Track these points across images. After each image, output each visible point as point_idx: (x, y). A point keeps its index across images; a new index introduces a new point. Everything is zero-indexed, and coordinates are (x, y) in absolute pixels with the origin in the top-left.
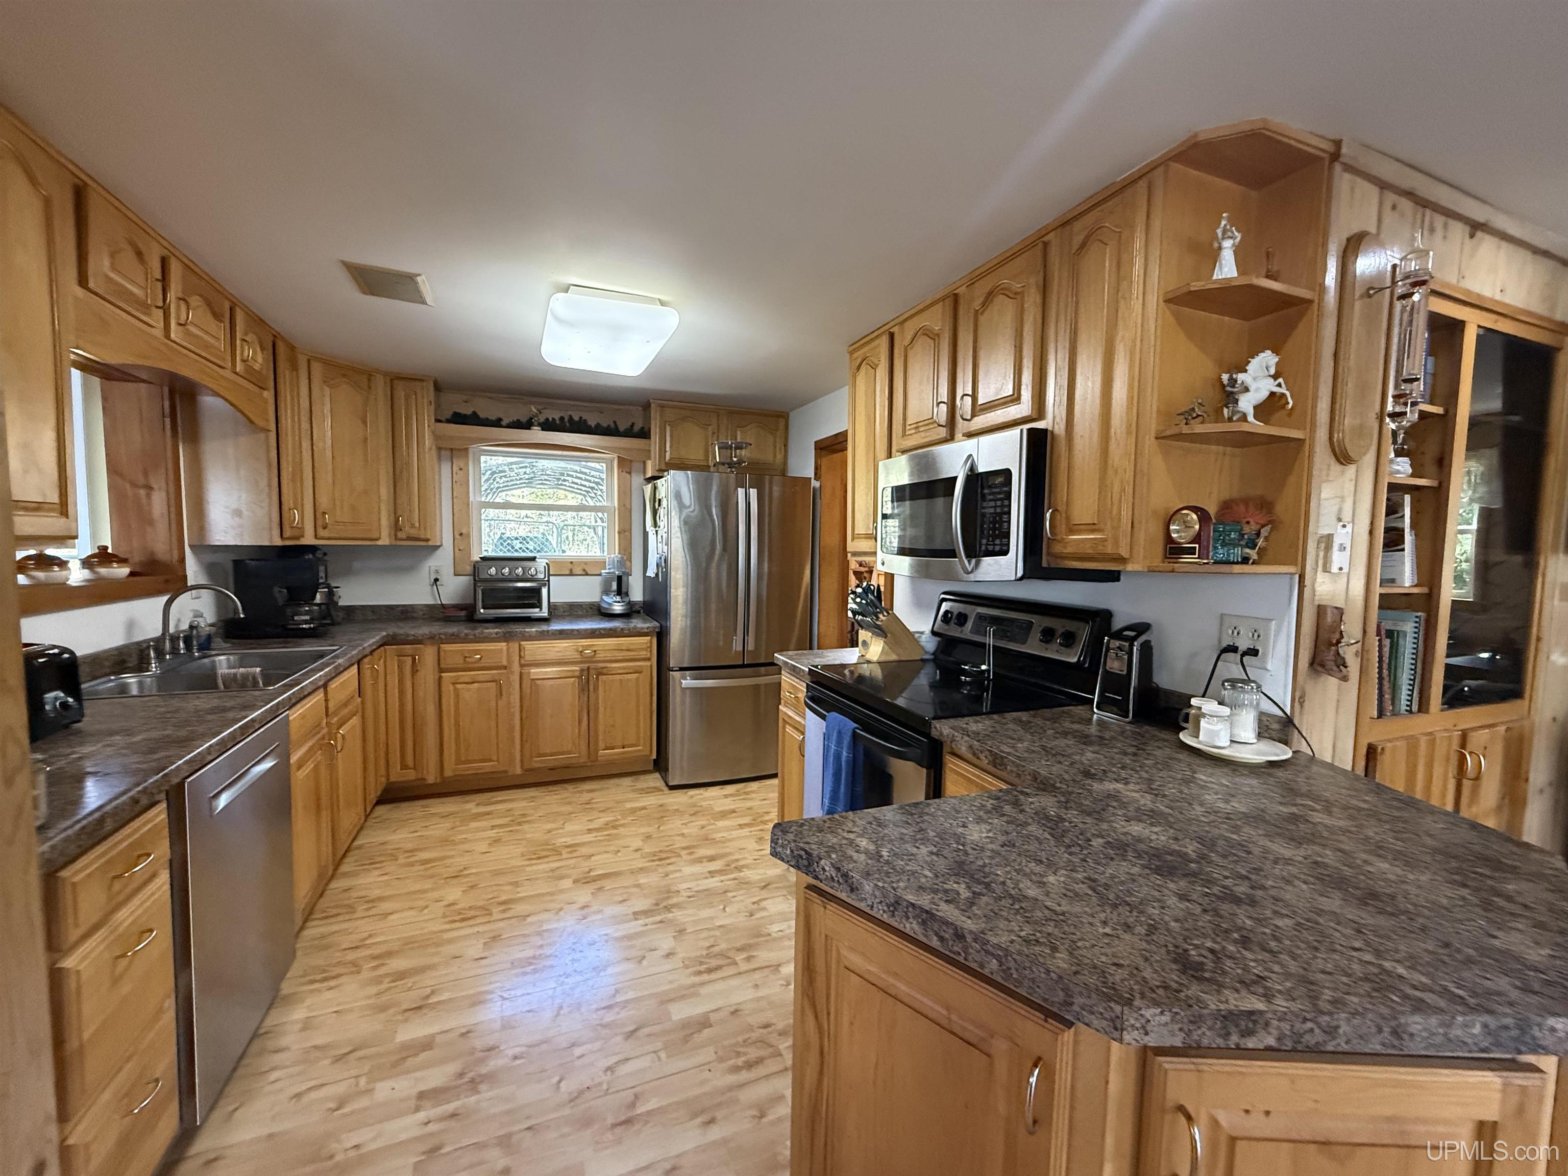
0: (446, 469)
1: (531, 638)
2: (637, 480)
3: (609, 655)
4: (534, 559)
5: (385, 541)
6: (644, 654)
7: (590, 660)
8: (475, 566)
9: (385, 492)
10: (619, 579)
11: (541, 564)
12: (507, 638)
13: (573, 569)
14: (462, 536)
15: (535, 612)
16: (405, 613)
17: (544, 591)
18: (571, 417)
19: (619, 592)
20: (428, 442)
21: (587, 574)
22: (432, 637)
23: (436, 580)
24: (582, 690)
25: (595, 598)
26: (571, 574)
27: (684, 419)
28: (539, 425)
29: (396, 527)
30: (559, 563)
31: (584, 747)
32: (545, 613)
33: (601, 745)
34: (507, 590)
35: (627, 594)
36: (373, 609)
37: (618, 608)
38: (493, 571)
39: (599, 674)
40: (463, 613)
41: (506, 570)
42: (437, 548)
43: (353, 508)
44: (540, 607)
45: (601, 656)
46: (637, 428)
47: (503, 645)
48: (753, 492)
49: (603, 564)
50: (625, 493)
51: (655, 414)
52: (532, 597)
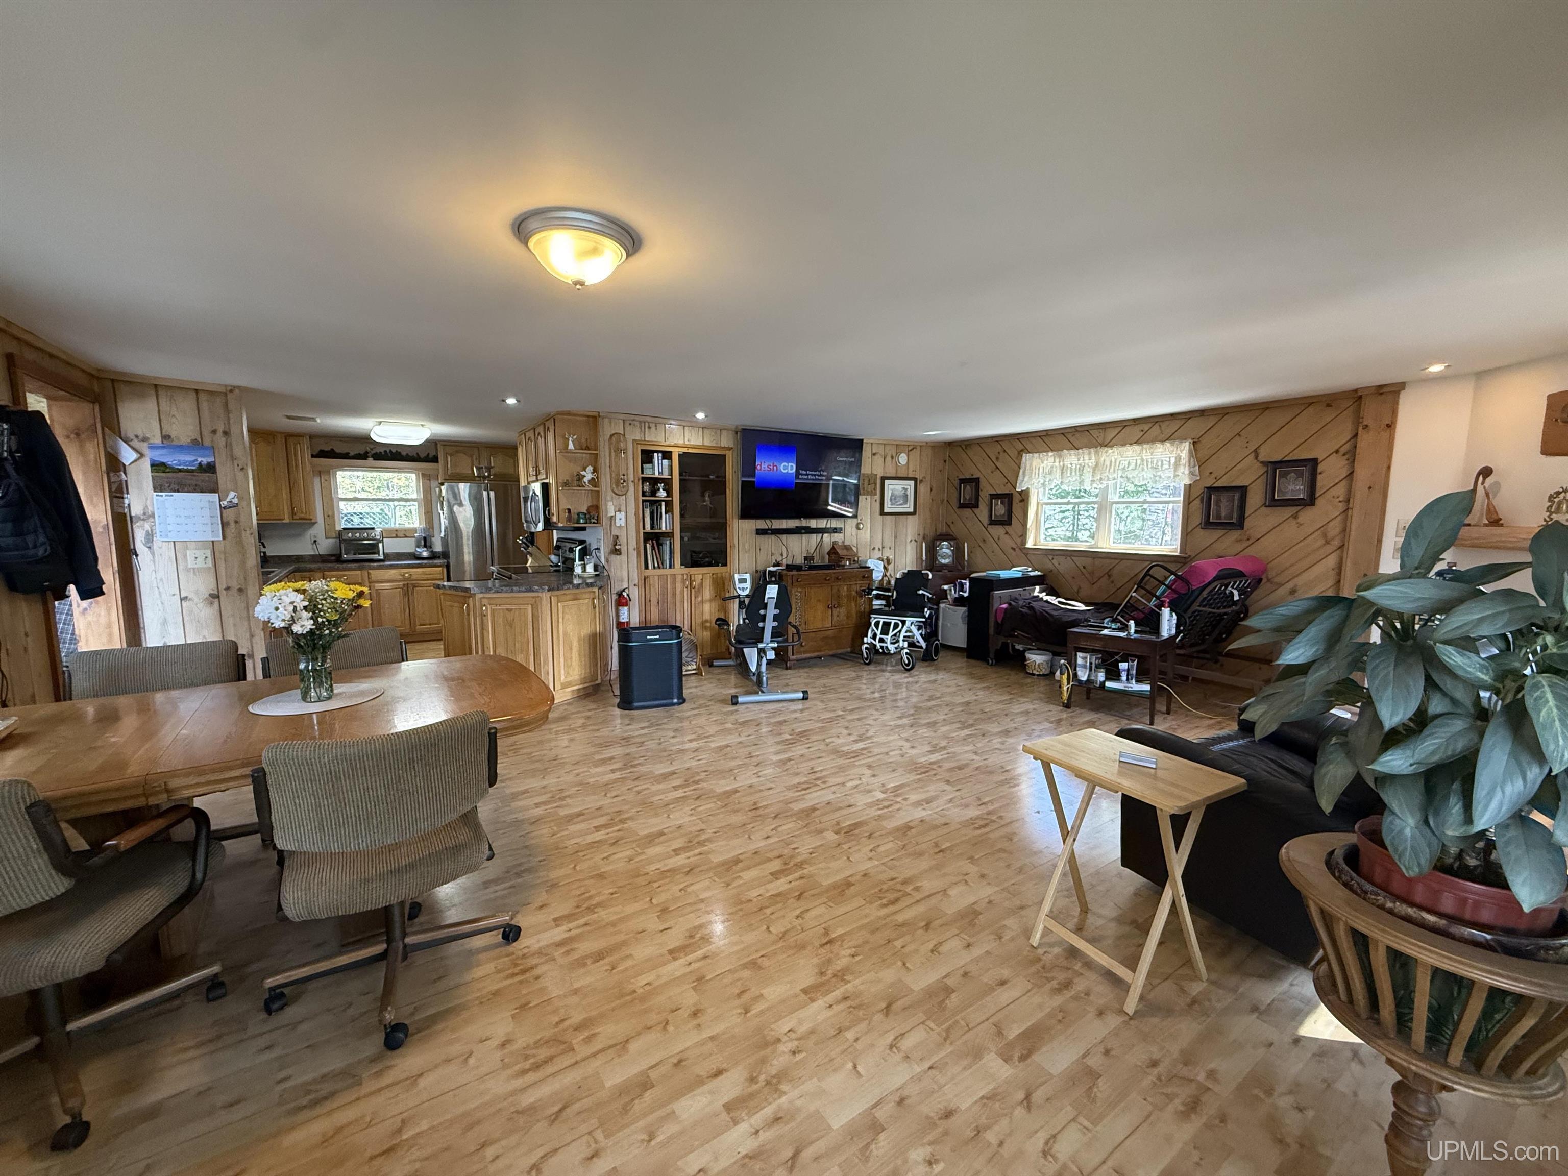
0: (317, 481)
1: (374, 568)
2: (434, 484)
3: (419, 577)
4: (373, 529)
5: (287, 521)
6: (439, 576)
7: (409, 579)
8: (340, 533)
9: (285, 495)
10: (425, 539)
11: (378, 531)
12: (360, 569)
13: (397, 534)
14: (330, 517)
15: (375, 557)
16: (298, 559)
17: (380, 545)
18: (391, 451)
19: (425, 546)
20: (308, 467)
21: (406, 537)
22: (319, 569)
23: (315, 541)
24: (404, 595)
25: (412, 550)
26: (397, 537)
27: (457, 452)
28: (372, 456)
29: (293, 514)
30: (386, 530)
31: (407, 622)
32: (382, 557)
33: (418, 623)
34: (358, 544)
35: (431, 547)
36: (279, 557)
37: (425, 554)
38: (350, 535)
39: (414, 586)
40: (333, 558)
41: (358, 535)
42: (315, 523)
43: (270, 505)
44: (378, 553)
45: (414, 577)
46: (431, 456)
47: (358, 572)
48: (492, 494)
49: (415, 531)
50: (427, 492)
51: (440, 448)
52: (373, 548)
